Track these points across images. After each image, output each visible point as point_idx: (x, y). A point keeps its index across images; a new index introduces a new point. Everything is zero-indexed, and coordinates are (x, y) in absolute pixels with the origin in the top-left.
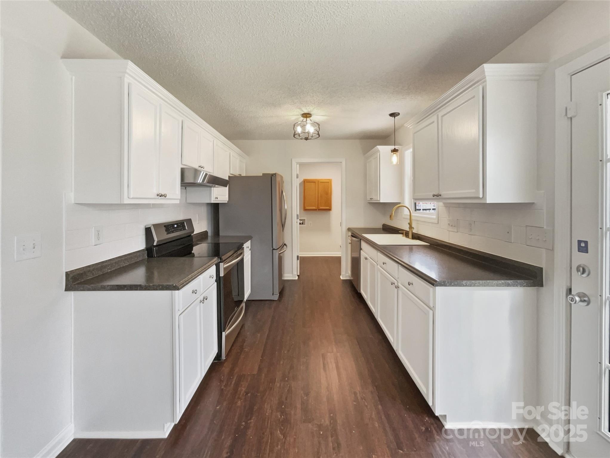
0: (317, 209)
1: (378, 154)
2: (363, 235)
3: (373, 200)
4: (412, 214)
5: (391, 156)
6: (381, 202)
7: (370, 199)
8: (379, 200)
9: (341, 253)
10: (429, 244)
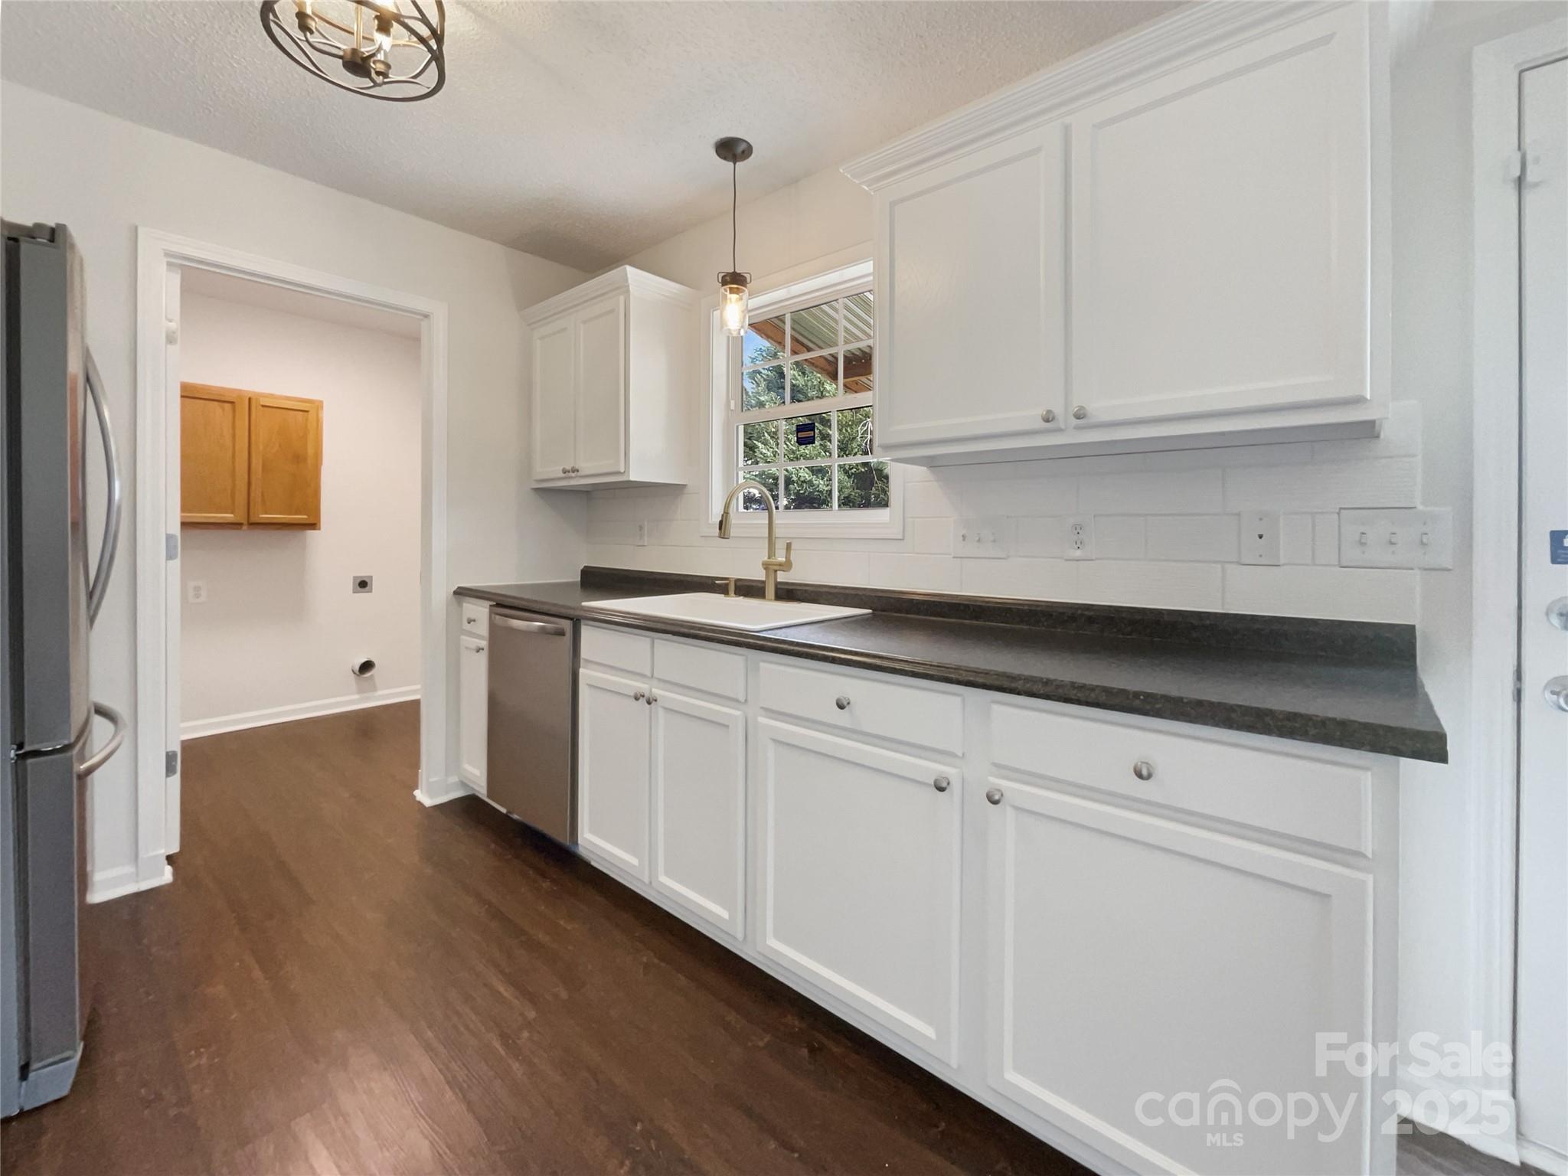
0: (241, 524)
1: (622, 298)
2: (584, 604)
3: (579, 474)
4: (734, 519)
5: (718, 304)
6: (632, 478)
7: (565, 471)
8: (622, 471)
9: (418, 687)
10: (870, 611)
